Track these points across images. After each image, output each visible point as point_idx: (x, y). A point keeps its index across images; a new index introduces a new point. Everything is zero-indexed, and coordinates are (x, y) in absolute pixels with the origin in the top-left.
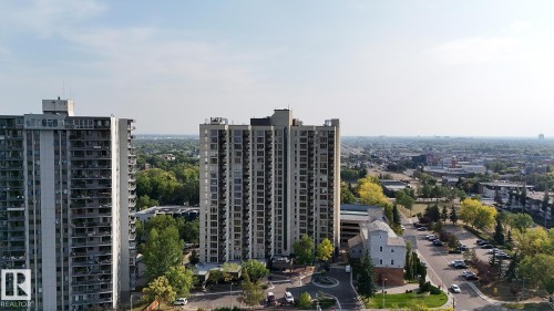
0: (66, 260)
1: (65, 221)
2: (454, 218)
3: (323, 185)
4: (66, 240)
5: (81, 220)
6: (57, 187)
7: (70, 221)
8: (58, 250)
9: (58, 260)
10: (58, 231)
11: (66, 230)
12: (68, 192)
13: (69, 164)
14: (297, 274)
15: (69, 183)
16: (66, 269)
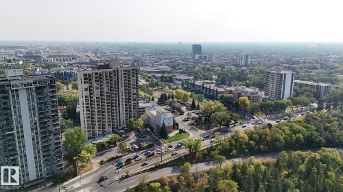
0: (39, 152)
1: (37, 133)
2: (173, 98)
3: (134, 94)
4: (38, 143)
5: (45, 132)
6: (31, 117)
7: (39, 133)
8: (34, 148)
9: (35, 153)
10: (33, 139)
11: (37, 138)
12: (36, 119)
13: (36, 104)
14: (128, 136)
15: (37, 114)
16: (39, 157)
